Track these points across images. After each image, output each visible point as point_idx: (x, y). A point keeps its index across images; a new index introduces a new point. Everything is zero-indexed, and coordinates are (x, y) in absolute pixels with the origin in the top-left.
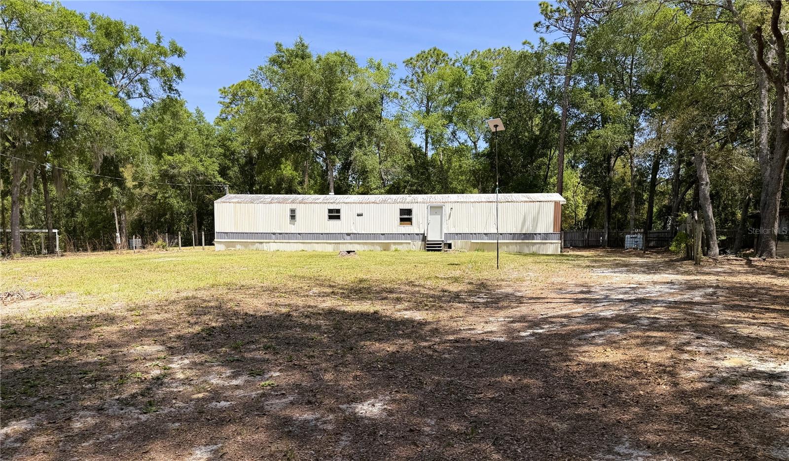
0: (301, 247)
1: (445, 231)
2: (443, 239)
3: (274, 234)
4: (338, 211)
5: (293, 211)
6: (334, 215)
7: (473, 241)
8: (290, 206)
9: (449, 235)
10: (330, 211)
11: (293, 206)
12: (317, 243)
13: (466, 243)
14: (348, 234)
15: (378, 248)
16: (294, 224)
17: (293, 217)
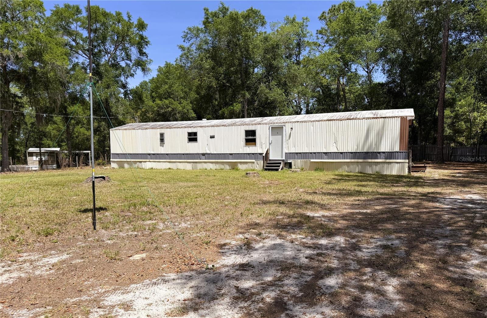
0: (168, 165)
1: (286, 151)
2: (284, 158)
3: (149, 154)
4: (195, 134)
5: (162, 135)
6: (193, 137)
7: (312, 160)
8: (159, 131)
9: (289, 155)
10: (190, 134)
11: (162, 131)
12: (180, 162)
13: (306, 162)
14: (203, 154)
15: (227, 167)
16: (163, 147)
17: (162, 140)
